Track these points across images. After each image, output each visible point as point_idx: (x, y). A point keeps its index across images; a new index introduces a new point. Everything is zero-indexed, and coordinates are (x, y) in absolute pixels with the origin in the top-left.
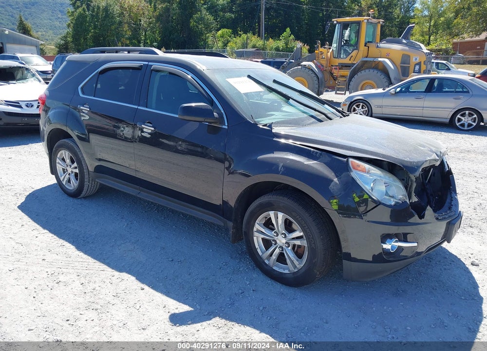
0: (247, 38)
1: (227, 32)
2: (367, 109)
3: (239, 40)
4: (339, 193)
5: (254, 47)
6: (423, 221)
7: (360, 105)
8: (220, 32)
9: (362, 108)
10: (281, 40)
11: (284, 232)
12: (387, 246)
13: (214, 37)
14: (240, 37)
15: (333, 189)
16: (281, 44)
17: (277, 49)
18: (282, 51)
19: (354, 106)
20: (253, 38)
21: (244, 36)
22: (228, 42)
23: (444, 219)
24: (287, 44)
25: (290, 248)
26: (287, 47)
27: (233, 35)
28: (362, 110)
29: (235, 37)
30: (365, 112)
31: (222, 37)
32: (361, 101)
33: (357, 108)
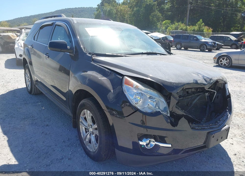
0: (178, 25)
1: (168, 22)
2: (229, 61)
3: (174, 26)
4: (112, 100)
5: (181, 29)
6: (176, 128)
7: (225, 58)
8: (164, 22)
9: (226, 60)
10: (197, 26)
11: (91, 124)
12: (143, 143)
13: (161, 24)
14: (174, 24)
15: (109, 97)
16: (196, 28)
17: (194, 30)
18: (196, 31)
19: (221, 59)
20: (181, 25)
21: (177, 24)
22: (168, 26)
23: (204, 129)
24: (199, 28)
25: (94, 135)
26: (200, 30)
27: (171, 24)
28: (226, 61)
29: (172, 25)
30: (227, 63)
31: (165, 24)
32: (225, 56)
33: (222, 60)
